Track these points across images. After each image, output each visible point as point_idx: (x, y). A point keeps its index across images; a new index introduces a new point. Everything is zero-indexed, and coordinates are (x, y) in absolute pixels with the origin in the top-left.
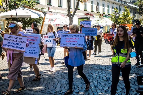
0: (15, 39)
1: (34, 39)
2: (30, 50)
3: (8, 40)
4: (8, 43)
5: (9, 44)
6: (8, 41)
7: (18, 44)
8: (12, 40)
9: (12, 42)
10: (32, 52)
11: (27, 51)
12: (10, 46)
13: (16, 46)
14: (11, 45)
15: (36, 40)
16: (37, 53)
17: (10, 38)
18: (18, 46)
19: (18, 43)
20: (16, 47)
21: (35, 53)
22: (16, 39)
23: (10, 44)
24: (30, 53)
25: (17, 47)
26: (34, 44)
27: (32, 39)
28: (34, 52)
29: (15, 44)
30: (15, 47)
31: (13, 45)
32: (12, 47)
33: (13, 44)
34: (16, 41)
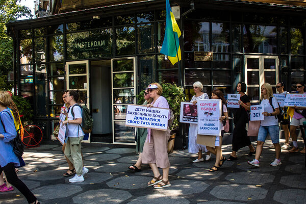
0: (147, 113)
1: (211, 107)
2: (207, 125)
3: (136, 114)
4: (136, 118)
5: (137, 120)
6: (137, 116)
7: (154, 120)
8: (144, 114)
9: (143, 116)
10: (211, 127)
11: (203, 126)
12: (140, 123)
13: (151, 122)
14: (142, 121)
15: (214, 109)
16: (217, 129)
17: (139, 112)
18: (153, 122)
19: (154, 118)
20: (151, 124)
21: (214, 129)
22: (150, 113)
23: (140, 120)
24: (207, 128)
25: (153, 124)
26: (211, 114)
27: (209, 107)
28: (214, 127)
29: (149, 119)
30: (149, 124)
31: (145, 121)
32: (144, 123)
33: (146, 119)
34: (150, 115)
